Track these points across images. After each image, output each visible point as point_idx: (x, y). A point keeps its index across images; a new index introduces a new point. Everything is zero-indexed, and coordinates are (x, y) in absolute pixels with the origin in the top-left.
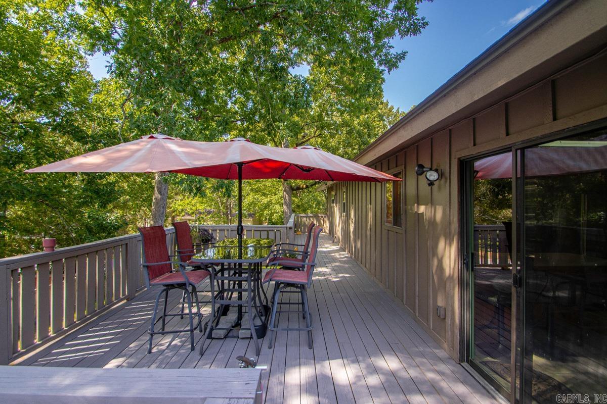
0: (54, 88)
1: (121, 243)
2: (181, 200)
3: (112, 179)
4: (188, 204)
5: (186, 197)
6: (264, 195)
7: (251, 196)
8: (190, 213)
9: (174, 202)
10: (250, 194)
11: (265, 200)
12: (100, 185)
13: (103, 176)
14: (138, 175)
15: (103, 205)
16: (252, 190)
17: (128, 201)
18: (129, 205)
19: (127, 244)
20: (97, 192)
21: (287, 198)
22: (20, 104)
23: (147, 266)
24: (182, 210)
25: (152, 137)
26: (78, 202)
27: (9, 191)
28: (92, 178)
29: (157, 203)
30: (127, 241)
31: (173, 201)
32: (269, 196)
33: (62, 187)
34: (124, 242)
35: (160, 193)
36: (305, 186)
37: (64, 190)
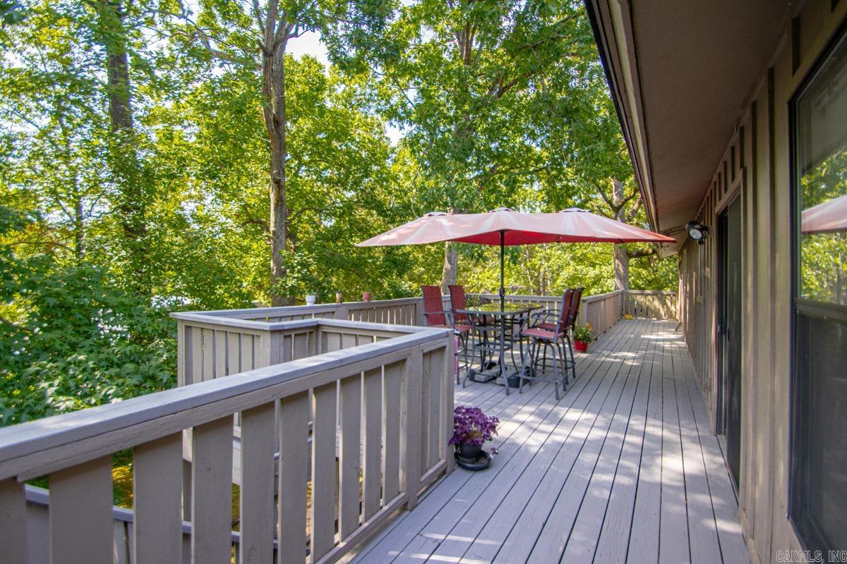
0: (362, 171)
1: (411, 303)
2: (480, 273)
3: (409, 249)
4: (488, 278)
5: (486, 270)
6: (593, 265)
7: (571, 267)
8: (490, 289)
9: (472, 275)
10: (569, 264)
11: (592, 273)
12: (397, 255)
13: (398, 247)
14: (432, 244)
15: (400, 275)
16: (573, 258)
17: (423, 273)
18: (424, 278)
19: (415, 304)
20: (395, 262)
21: (621, 269)
22: (338, 186)
23: (427, 315)
24: (482, 286)
25: (430, 215)
26: (380, 272)
27: (334, 262)
28: (390, 251)
29: (446, 274)
30: (416, 302)
31: (470, 275)
32: (597, 267)
33: (368, 258)
34: (413, 302)
35: (450, 262)
36: (650, 251)
37: (370, 261)
